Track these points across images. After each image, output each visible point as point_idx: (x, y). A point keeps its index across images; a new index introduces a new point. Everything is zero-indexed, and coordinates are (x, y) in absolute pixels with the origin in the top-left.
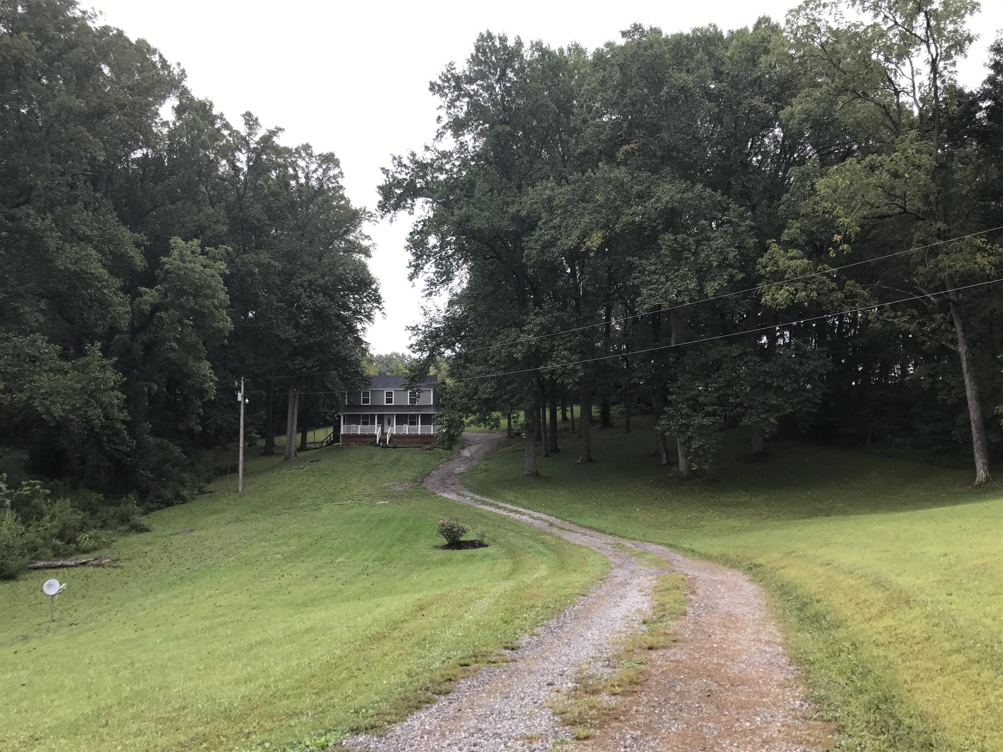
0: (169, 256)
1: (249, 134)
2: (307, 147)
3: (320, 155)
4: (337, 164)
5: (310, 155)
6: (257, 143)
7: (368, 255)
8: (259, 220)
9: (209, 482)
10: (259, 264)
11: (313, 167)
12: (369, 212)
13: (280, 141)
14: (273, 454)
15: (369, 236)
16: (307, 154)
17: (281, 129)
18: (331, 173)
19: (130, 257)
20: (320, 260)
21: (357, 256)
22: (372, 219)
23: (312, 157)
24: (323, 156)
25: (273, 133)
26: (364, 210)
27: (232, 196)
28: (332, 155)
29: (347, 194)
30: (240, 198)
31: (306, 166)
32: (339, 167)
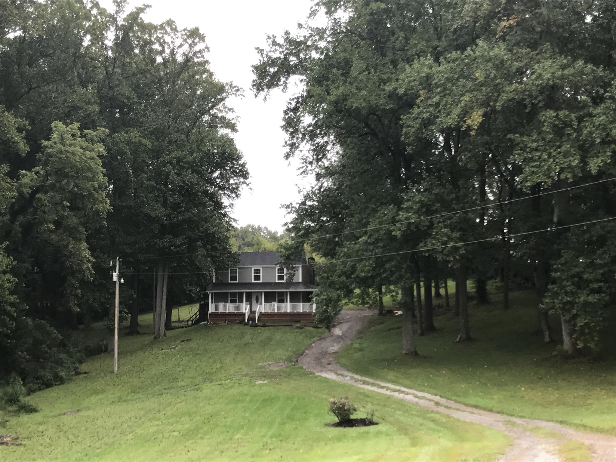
0: (49, 139)
1: (117, 12)
2: (170, 23)
3: (185, 30)
4: (202, 38)
5: (175, 30)
6: (124, 20)
7: (233, 127)
8: (128, 98)
9: (81, 363)
10: (129, 143)
11: (178, 42)
12: (235, 87)
13: (146, 18)
14: (138, 333)
15: (232, 109)
16: (172, 29)
17: (148, 6)
18: (197, 48)
19: (13, 143)
20: (188, 135)
21: (223, 131)
22: (239, 93)
23: (177, 31)
24: (189, 31)
25: (141, 10)
26: (231, 85)
27: (101, 74)
28: (197, 29)
29: (211, 67)
30: (109, 76)
31: (172, 42)
32: (204, 41)
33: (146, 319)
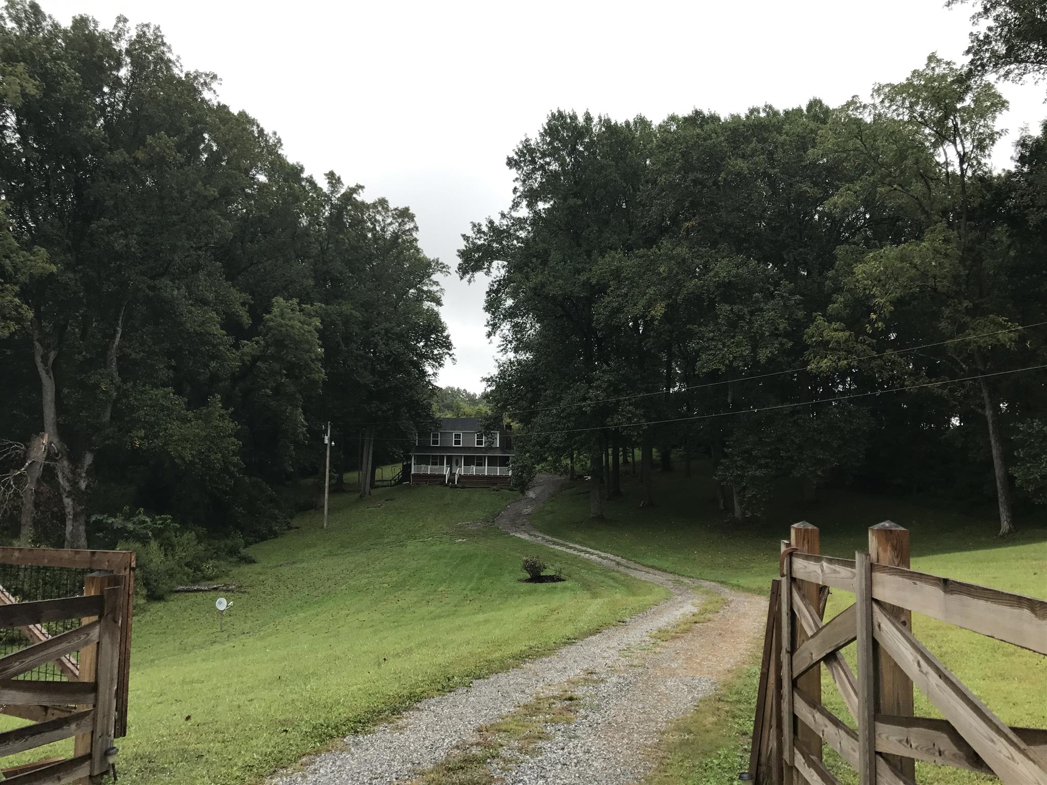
0: (270, 313)
1: (332, 192)
2: (383, 202)
3: (395, 209)
4: (412, 218)
5: (387, 209)
6: (338, 199)
7: (439, 302)
8: (341, 273)
9: (291, 517)
10: (340, 314)
11: (389, 220)
12: (441, 264)
13: (359, 197)
14: (344, 491)
15: (437, 282)
16: (383, 208)
17: (362, 187)
18: (407, 227)
19: (237, 316)
20: (395, 308)
21: (427, 304)
22: (444, 270)
23: (388, 211)
24: (400, 211)
25: (354, 190)
26: (438, 261)
27: (315, 250)
28: (407, 209)
29: (419, 245)
30: (323, 252)
31: (383, 220)
32: (413, 220)
33: (351, 477)
